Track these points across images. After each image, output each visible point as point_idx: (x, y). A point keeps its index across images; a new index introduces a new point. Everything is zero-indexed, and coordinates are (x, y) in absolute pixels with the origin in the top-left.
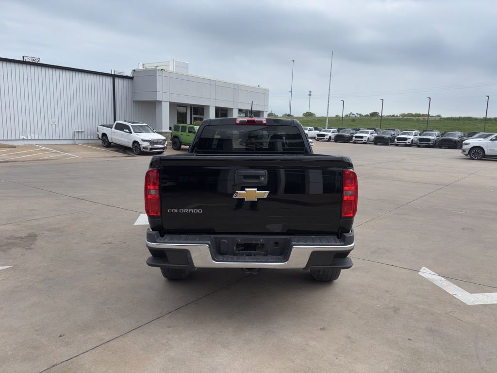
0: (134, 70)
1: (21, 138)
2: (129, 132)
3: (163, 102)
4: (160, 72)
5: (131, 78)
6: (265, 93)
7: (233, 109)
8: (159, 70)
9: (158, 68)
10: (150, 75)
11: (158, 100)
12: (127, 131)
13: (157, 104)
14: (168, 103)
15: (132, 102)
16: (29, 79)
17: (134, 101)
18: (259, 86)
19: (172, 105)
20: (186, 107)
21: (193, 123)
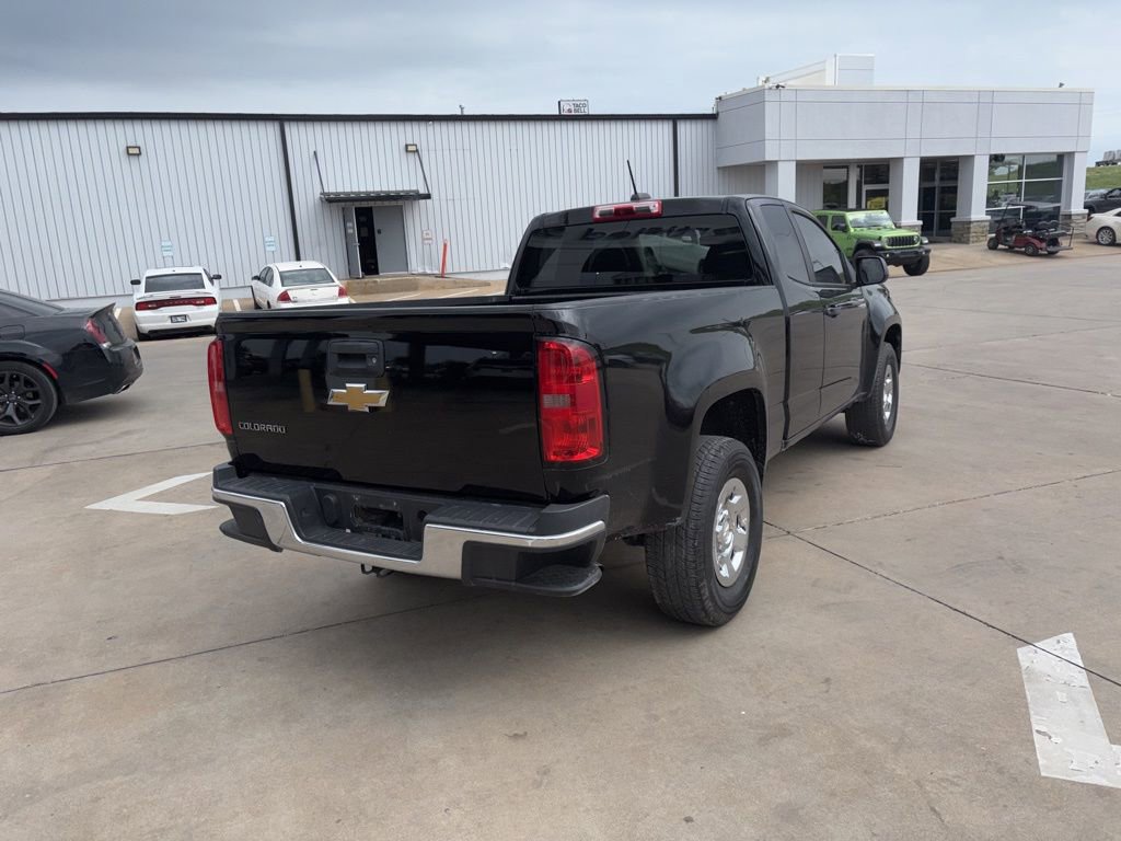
0: (720, 98)
1: (502, 267)
2: (692, 242)
3: (780, 164)
4: (775, 93)
5: (713, 117)
6: (1082, 102)
7: (973, 156)
8: (770, 89)
9: (767, 86)
10: (751, 102)
11: (767, 159)
12: (689, 238)
13: (767, 167)
14: (794, 163)
15: (716, 171)
16: (514, 148)
17: (719, 168)
18: (1061, 85)
19: (803, 168)
20: (847, 167)
21: (863, 206)
